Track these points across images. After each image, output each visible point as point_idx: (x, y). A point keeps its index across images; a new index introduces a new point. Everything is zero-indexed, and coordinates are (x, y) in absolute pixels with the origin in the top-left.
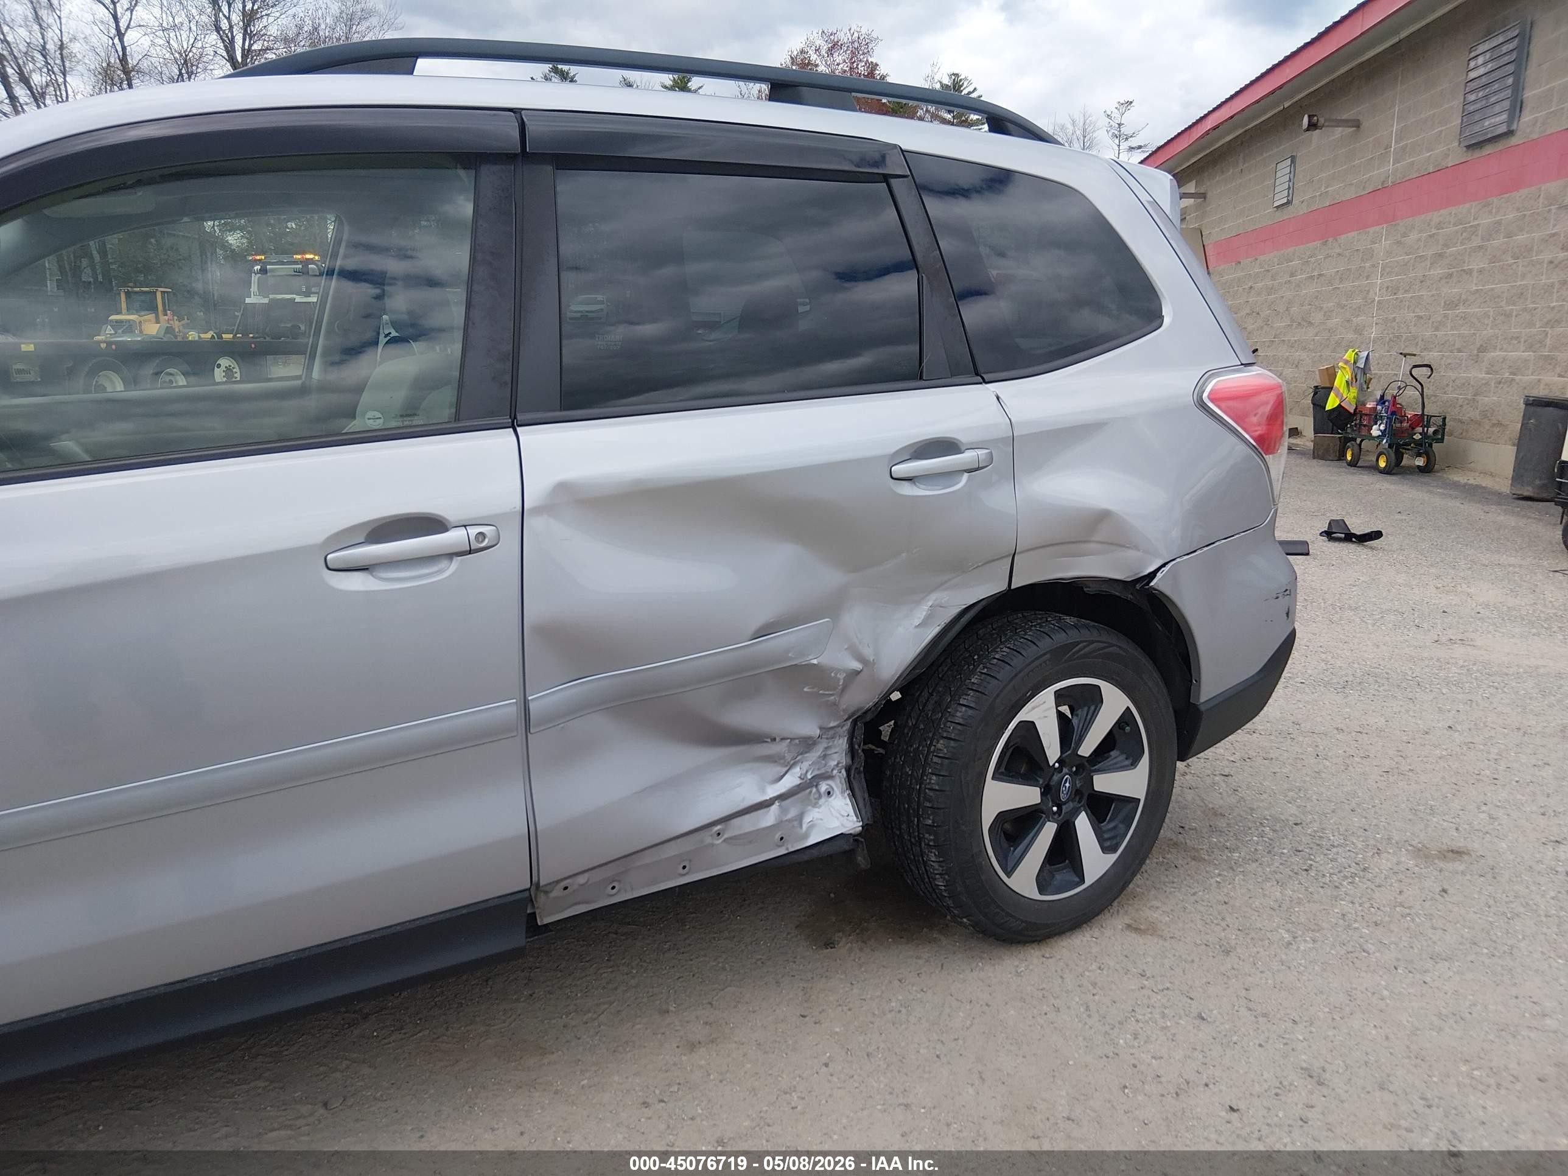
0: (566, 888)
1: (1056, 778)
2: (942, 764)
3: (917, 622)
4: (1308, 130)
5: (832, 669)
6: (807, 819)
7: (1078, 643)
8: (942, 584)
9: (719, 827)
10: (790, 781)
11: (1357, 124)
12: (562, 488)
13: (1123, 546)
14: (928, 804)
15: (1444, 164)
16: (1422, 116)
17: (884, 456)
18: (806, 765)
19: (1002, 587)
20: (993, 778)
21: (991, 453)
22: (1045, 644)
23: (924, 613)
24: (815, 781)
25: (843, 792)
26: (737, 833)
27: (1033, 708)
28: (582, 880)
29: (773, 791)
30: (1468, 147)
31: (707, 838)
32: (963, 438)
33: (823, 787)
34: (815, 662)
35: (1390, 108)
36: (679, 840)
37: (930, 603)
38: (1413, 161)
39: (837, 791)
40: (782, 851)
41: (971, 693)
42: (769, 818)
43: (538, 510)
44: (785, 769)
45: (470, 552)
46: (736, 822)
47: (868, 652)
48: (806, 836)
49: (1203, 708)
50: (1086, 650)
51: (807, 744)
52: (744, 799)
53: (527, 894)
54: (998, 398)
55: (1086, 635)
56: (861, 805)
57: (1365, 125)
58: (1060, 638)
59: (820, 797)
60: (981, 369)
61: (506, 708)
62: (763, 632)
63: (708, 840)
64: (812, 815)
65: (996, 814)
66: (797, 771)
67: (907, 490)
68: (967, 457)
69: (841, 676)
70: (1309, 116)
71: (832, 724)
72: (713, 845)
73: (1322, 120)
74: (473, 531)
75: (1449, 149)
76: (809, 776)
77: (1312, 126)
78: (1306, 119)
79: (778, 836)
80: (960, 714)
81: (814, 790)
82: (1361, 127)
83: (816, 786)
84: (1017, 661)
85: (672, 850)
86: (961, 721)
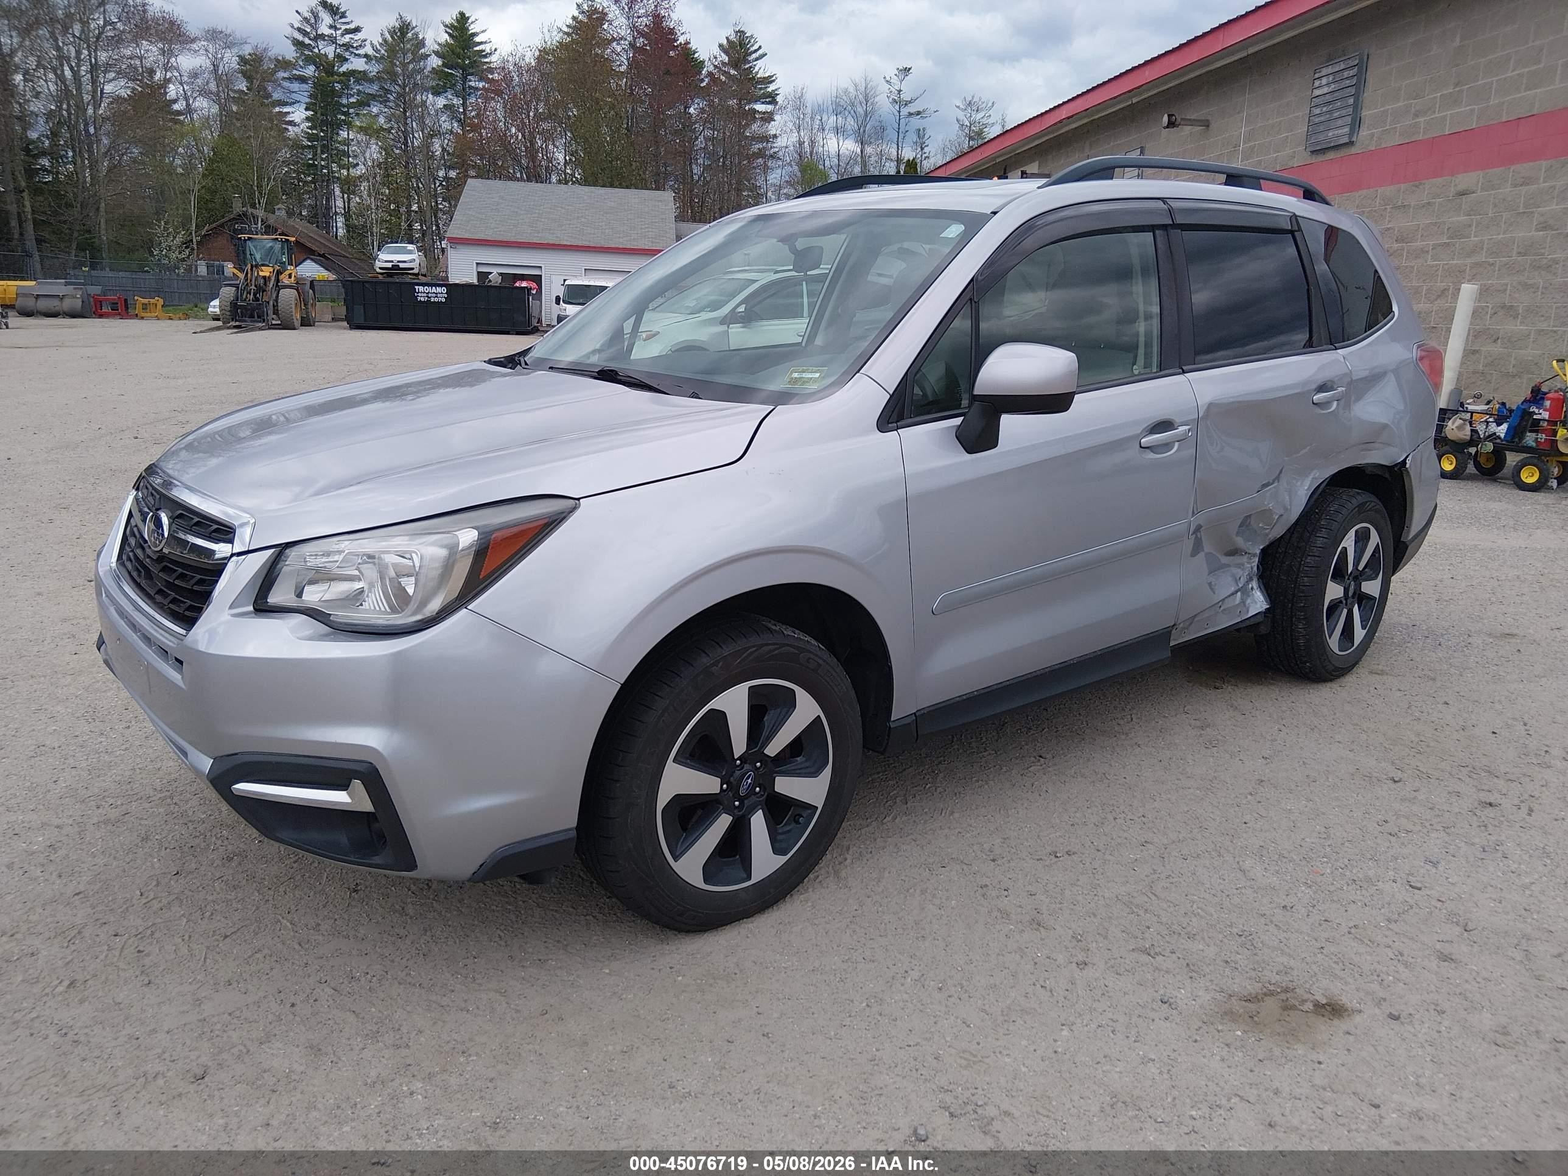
4: (1167, 127)
11: (1206, 124)
15: (1290, 164)
16: (1270, 122)
17: (1311, 390)
21: (1346, 390)
23: (1309, 483)
30: (1313, 152)
35: (1239, 113)
37: (1312, 477)
38: (1261, 160)
54: (1344, 358)
57: (1213, 126)
70: (1169, 116)
73: (1179, 120)
75: (1295, 152)
77: (1171, 124)
78: (1165, 118)
82: (1210, 128)
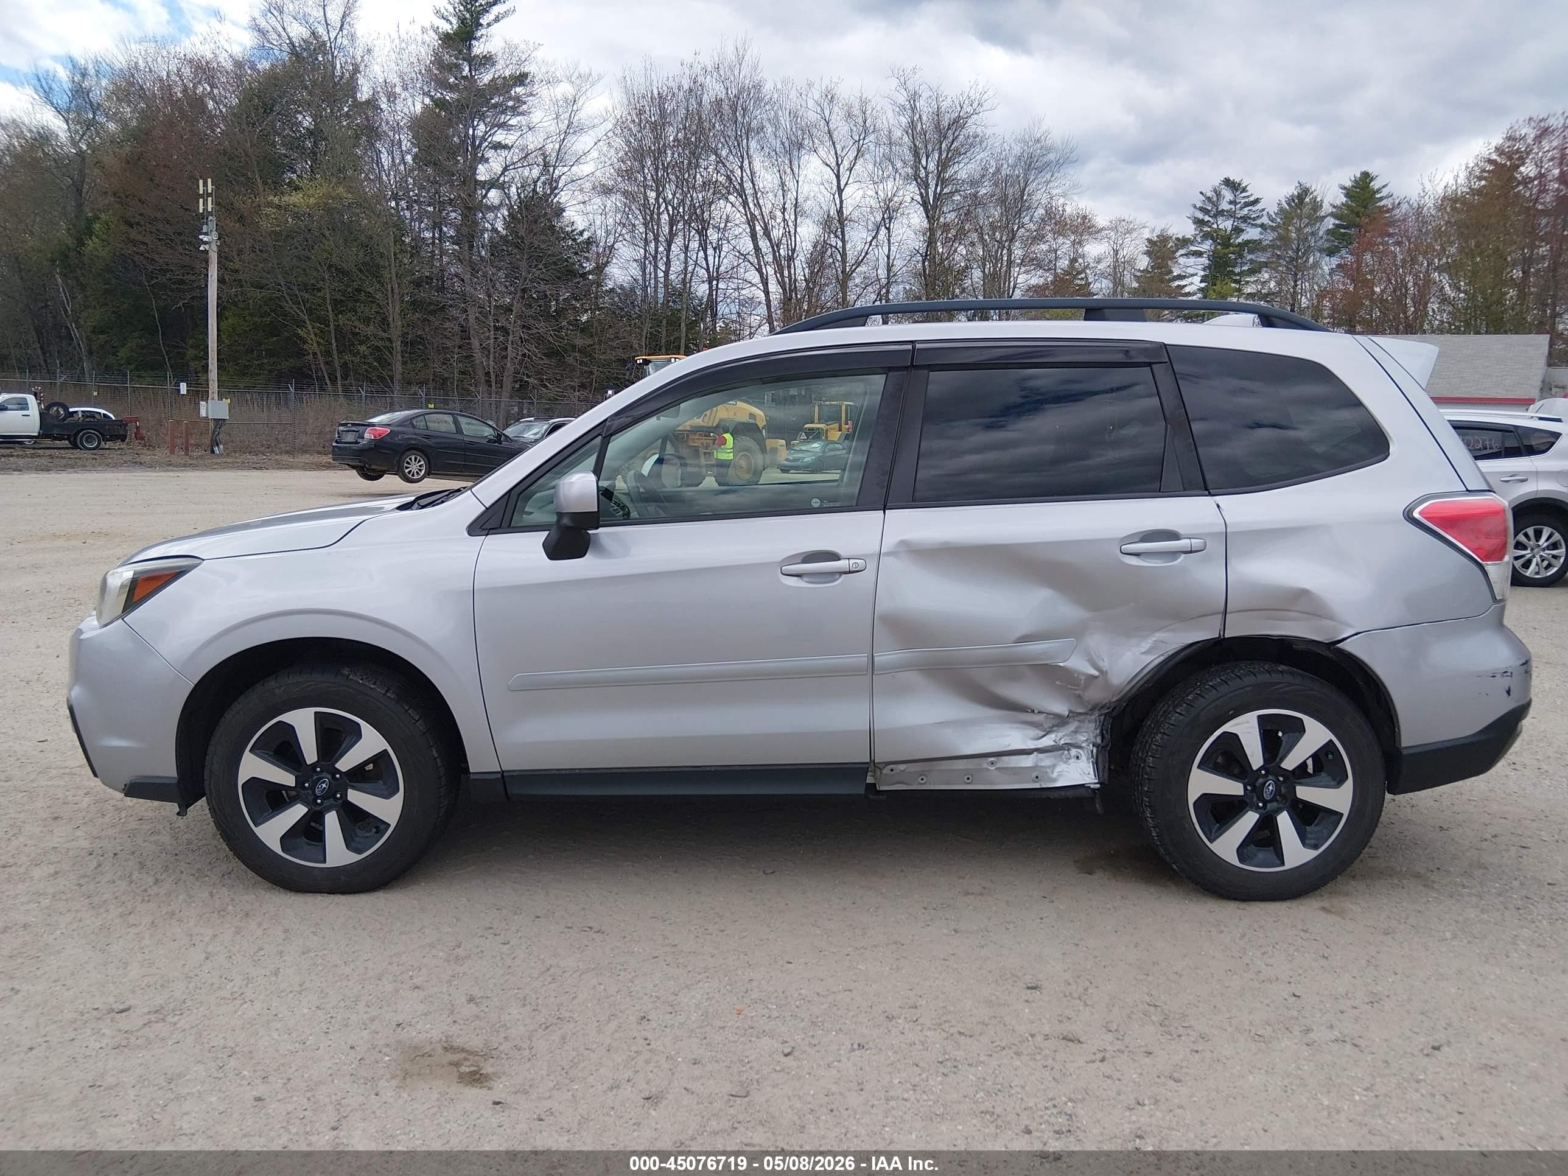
0: (892, 770)
1: (1261, 780)
2: (1157, 750)
3: (1143, 650)
5: (1075, 671)
6: (1057, 769)
7: (1279, 683)
8: (1166, 626)
9: (992, 759)
10: (1048, 741)
12: (903, 543)
13: (1319, 616)
14: (1146, 776)
17: (1117, 539)
18: (1060, 734)
19: (1215, 635)
20: (1199, 767)
21: (1205, 543)
22: (1250, 680)
23: (1149, 645)
24: (1068, 746)
25: (1088, 759)
26: (1005, 766)
27: (1237, 724)
28: (902, 767)
29: (1031, 745)
31: (985, 763)
32: (1181, 531)
33: (1074, 752)
34: (1061, 664)
36: (965, 760)
37: (1154, 639)
39: (1084, 758)
40: (1037, 786)
41: (1185, 705)
42: (1027, 761)
43: (888, 554)
44: (1043, 733)
45: (850, 572)
46: (1006, 758)
47: (1105, 665)
48: (1055, 780)
49: (1405, 752)
50: (1286, 689)
51: (1061, 721)
52: (1009, 745)
53: (867, 766)
54: (1218, 506)
55: (1288, 678)
56: (1101, 770)
58: (1264, 678)
59: (1070, 759)
60: (1210, 487)
61: (862, 659)
62: (1024, 639)
63: (985, 766)
64: (1061, 767)
65: (1199, 795)
66: (1053, 736)
67: (1134, 561)
68: (1183, 543)
69: (1083, 678)
71: (1080, 711)
72: (988, 769)
74: (852, 561)
76: (1062, 742)
79: (1034, 775)
80: (1174, 718)
81: (1066, 752)
83: (1068, 750)
84: (1223, 689)
85: (960, 765)
86: (1174, 723)
